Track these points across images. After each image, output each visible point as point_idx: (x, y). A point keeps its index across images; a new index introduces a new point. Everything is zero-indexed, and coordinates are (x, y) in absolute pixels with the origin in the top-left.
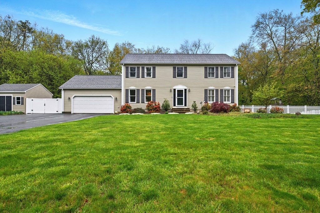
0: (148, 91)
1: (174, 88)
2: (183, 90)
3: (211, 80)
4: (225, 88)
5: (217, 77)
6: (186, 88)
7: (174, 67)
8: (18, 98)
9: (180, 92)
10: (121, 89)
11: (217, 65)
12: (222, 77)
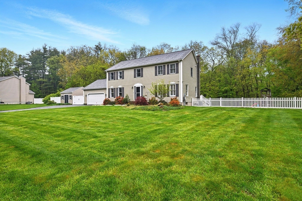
0: (120, 89)
1: (135, 85)
2: (140, 87)
3: (161, 77)
4: (171, 83)
5: (164, 74)
6: (142, 85)
7: (134, 70)
8: (70, 96)
9: (138, 89)
10: (106, 89)
11: (168, 63)
12: (168, 73)
